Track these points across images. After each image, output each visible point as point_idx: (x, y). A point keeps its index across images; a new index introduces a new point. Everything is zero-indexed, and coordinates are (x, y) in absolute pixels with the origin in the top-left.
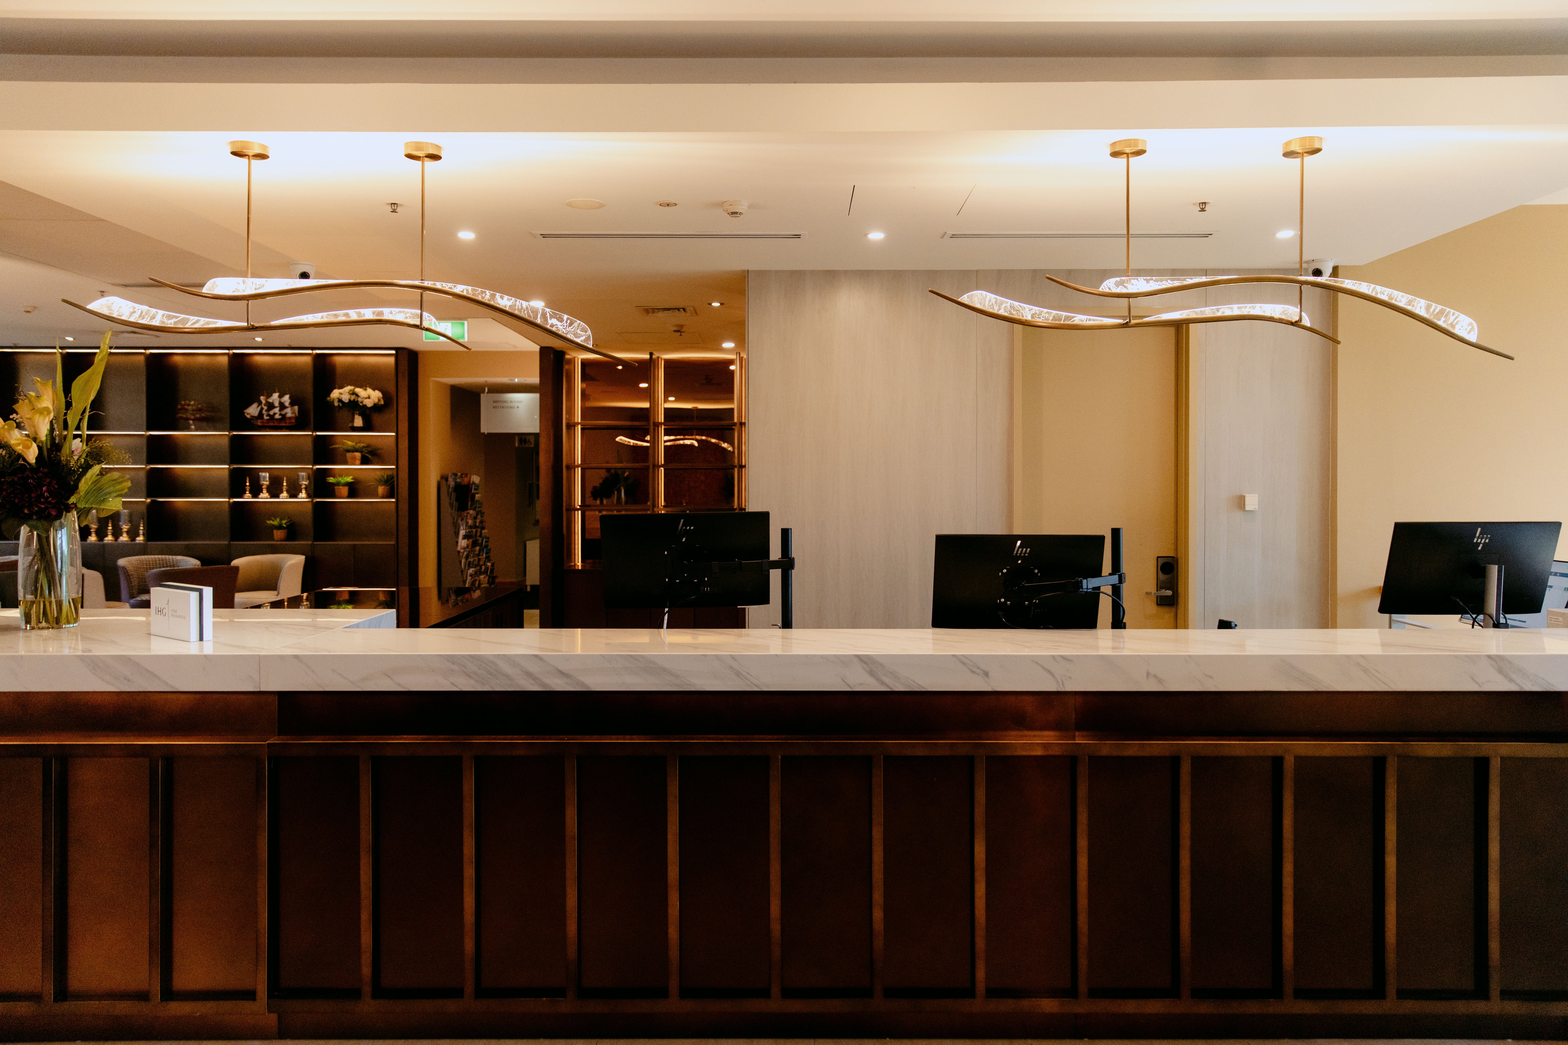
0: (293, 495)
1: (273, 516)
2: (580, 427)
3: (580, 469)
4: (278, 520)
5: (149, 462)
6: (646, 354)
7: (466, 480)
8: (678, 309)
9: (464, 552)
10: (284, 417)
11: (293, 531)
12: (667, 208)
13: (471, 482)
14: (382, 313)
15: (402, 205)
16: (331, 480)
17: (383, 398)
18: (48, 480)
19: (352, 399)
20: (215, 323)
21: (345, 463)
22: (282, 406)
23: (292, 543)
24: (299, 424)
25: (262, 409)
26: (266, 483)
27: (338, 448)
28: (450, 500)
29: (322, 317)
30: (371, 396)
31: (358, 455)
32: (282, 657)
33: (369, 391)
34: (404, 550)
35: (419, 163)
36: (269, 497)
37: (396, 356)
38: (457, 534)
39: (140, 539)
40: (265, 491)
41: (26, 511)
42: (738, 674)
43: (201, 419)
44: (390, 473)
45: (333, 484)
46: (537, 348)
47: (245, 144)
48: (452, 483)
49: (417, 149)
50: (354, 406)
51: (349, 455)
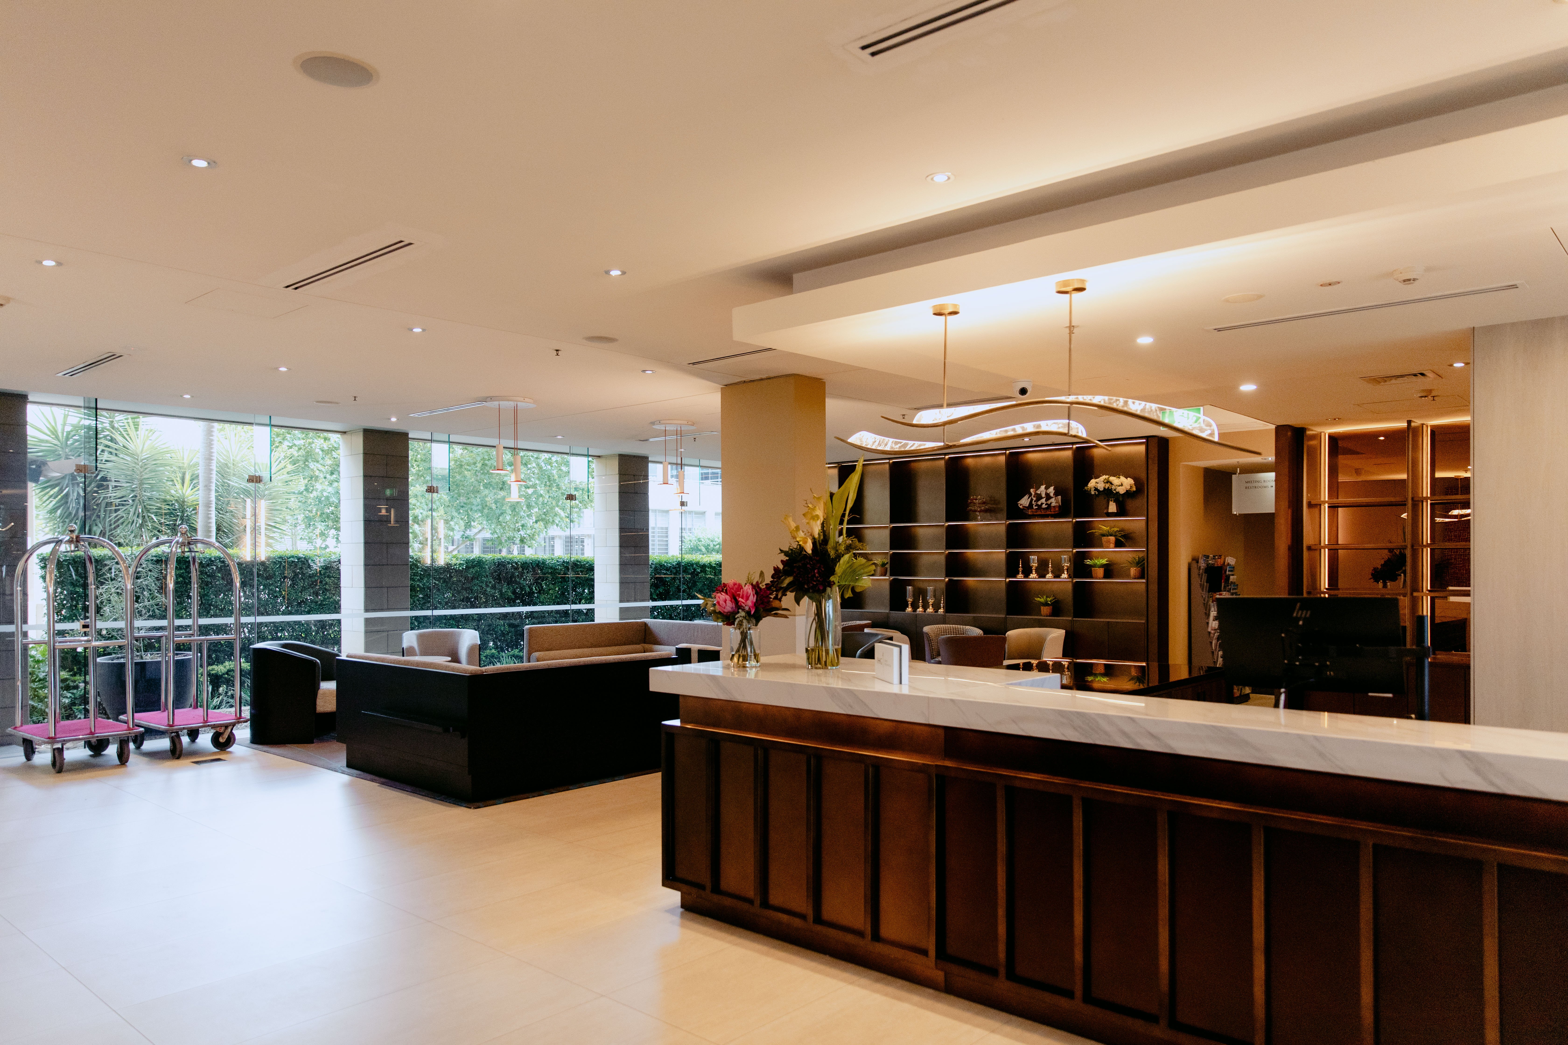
0: (1057, 575)
1: (1041, 593)
2: (1327, 505)
3: (1327, 550)
4: (1045, 597)
5: (947, 548)
6: (1403, 423)
7: (1220, 562)
8: (1415, 375)
9: (1215, 633)
10: (1049, 506)
11: (1057, 608)
12: (1330, 287)
13: (1226, 564)
14: (1039, 426)
15: (1078, 326)
16: (1088, 562)
17: (1135, 484)
18: (818, 565)
19: (1106, 488)
20: (925, 445)
21: (1101, 546)
22: (1048, 497)
23: (1056, 618)
24: (1062, 512)
25: (1032, 500)
26: (1034, 565)
27: (1095, 532)
28: (1201, 581)
29: (996, 434)
30: (1123, 484)
31: (1112, 539)
32: (942, 700)
33: (1122, 479)
34: (1154, 628)
35: (1068, 296)
36: (1037, 577)
37: (1147, 444)
38: (1208, 615)
39: (941, 611)
40: (1034, 572)
41: (806, 586)
42: (1321, 755)
43: (986, 511)
44: (1141, 555)
45: (1090, 566)
46: (1274, 427)
47: (942, 306)
48: (1202, 564)
49: (1065, 286)
50: (1109, 493)
51: (1104, 539)
